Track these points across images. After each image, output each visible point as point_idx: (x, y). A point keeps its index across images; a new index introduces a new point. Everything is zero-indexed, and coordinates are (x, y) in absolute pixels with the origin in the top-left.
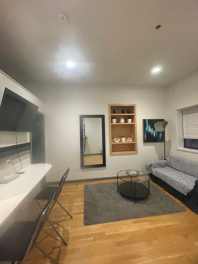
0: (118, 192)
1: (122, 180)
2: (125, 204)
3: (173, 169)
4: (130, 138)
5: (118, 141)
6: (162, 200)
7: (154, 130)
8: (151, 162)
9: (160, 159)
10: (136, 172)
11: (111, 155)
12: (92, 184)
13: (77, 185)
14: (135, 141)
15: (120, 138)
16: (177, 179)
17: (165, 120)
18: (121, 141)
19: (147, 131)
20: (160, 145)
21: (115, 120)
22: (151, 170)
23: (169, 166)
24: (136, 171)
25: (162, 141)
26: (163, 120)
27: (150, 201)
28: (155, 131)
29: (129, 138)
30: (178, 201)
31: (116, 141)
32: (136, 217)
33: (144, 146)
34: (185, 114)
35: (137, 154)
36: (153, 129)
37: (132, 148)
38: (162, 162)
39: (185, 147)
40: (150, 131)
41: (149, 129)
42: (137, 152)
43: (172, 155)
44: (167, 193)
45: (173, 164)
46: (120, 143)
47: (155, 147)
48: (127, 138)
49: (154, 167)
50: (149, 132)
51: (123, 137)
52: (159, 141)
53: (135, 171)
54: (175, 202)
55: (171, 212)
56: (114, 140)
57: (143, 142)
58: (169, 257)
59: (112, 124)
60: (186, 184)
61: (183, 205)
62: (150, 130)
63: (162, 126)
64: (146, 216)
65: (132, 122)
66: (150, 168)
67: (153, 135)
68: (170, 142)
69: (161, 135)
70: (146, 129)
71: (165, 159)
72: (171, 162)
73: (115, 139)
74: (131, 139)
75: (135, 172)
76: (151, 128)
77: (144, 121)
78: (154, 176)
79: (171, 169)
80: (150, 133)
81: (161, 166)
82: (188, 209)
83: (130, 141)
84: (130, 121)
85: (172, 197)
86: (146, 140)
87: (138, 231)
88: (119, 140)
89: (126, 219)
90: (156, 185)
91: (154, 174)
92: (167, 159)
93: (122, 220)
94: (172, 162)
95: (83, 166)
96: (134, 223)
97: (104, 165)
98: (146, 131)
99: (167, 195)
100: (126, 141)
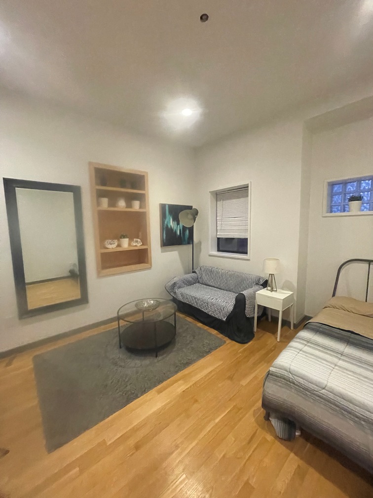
0: (120, 347)
1: (125, 321)
2: (138, 365)
3: (205, 286)
4: (137, 240)
5: (114, 246)
6: (194, 337)
7: (178, 224)
8: (175, 279)
9: (186, 273)
10: (154, 301)
11: (99, 275)
12: (56, 347)
13: (9, 364)
14: (147, 245)
15: (119, 240)
16: (212, 299)
17: (193, 208)
18: (119, 246)
19: (167, 225)
20: (187, 249)
21: (105, 202)
22: (175, 292)
23: (199, 282)
24: (153, 299)
25: (189, 243)
26: (190, 208)
27: (178, 346)
28: (178, 226)
29: (135, 239)
30: (214, 332)
31: (110, 246)
32: (160, 381)
33: (162, 252)
34: (220, 200)
35: (150, 268)
36: (176, 223)
37: (140, 257)
38: (190, 276)
39: (219, 250)
40: (171, 227)
41: (170, 223)
42: (151, 265)
43: (201, 264)
44: (200, 325)
45: (205, 278)
46: (119, 249)
47: (179, 254)
48: (131, 239)
49: (180, 287)
50: (169, 227)
51: (124, 237)
52: (184, 243)
53: (151, 300)
54: (210, 334)
55: (208, 352)
56: (106, 243)
57: (161, 246)
58: (217, 420)
59: (100, 208)
60: (224, 304)
61: (220, 336)
62: (172, 224)
63: (190, 217)
64: (177, 372)
65: (140, 207)
66: (173, 289)
67: (176, 232)
68: (200, 243)
69: (187, 232)
70: (166, 222)
71: (193, 272)
72: (202, 274)
73: (107, 241)
74: (139, 240)
75: (152, 302)
76: (173, 220)
77: (163, 207)
78: (180, 302)
79: (202, 285)
80: (171, 229)
81: (189, 283)
82: (227, 338)
83: (137, 244)
84: (136, 205)
85: (206, 328)
86: (165, 241)
87: (167, 404)
88: (116, 244)
89: (144, 391)
90: (184, 316)
91: (180, 298)
92: (196, 271)
93: (137, 397)
94: (204, 275)
95: (26, 313)
96: (160, 392)
97: (83, 300)
98: (165, 226)
99: (199, 328)
100: (129, 245)
